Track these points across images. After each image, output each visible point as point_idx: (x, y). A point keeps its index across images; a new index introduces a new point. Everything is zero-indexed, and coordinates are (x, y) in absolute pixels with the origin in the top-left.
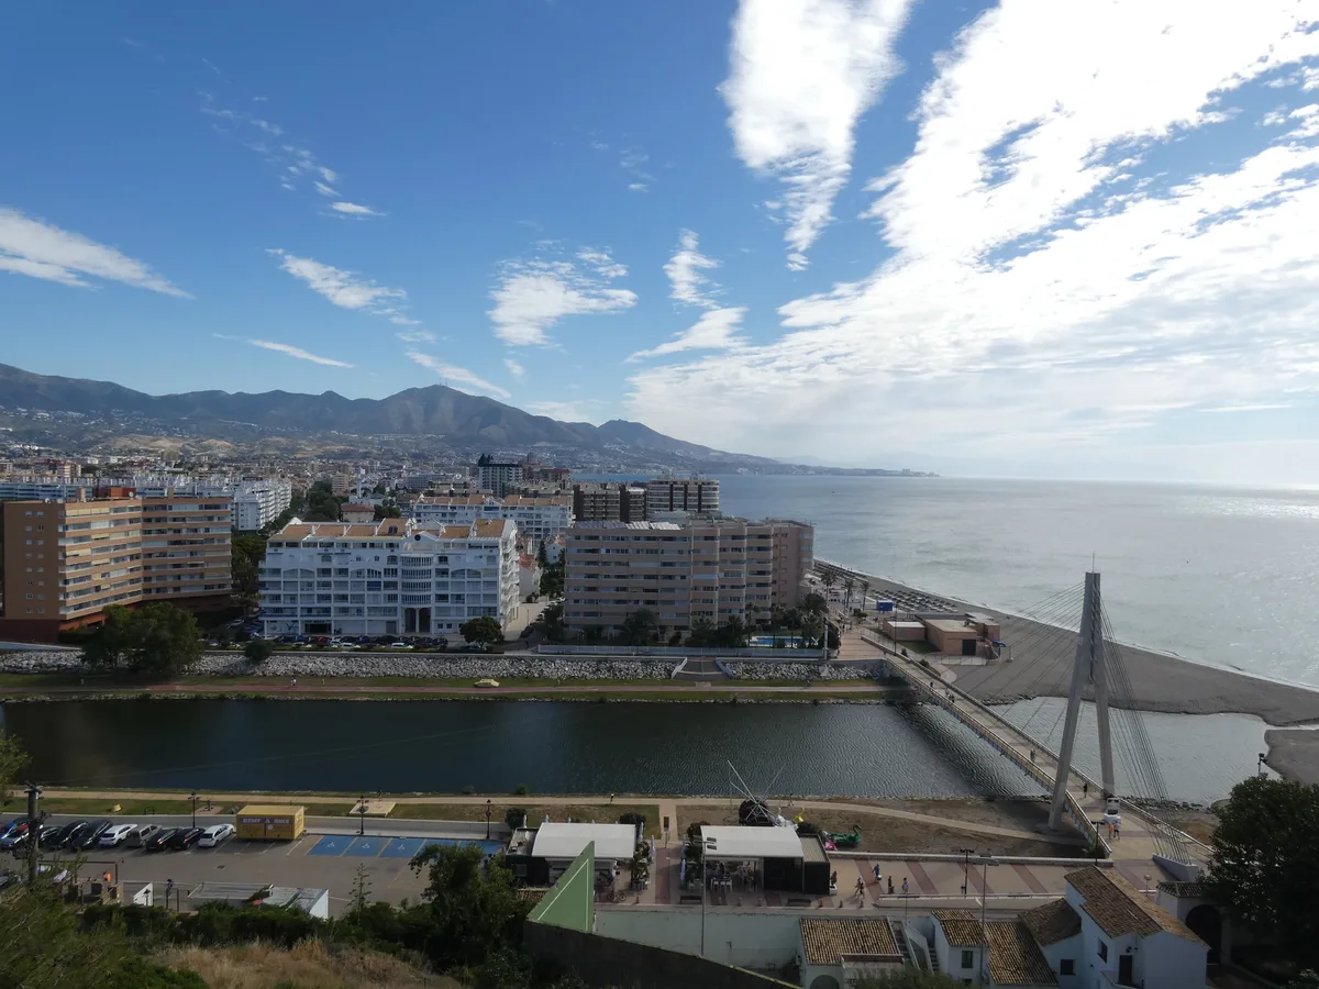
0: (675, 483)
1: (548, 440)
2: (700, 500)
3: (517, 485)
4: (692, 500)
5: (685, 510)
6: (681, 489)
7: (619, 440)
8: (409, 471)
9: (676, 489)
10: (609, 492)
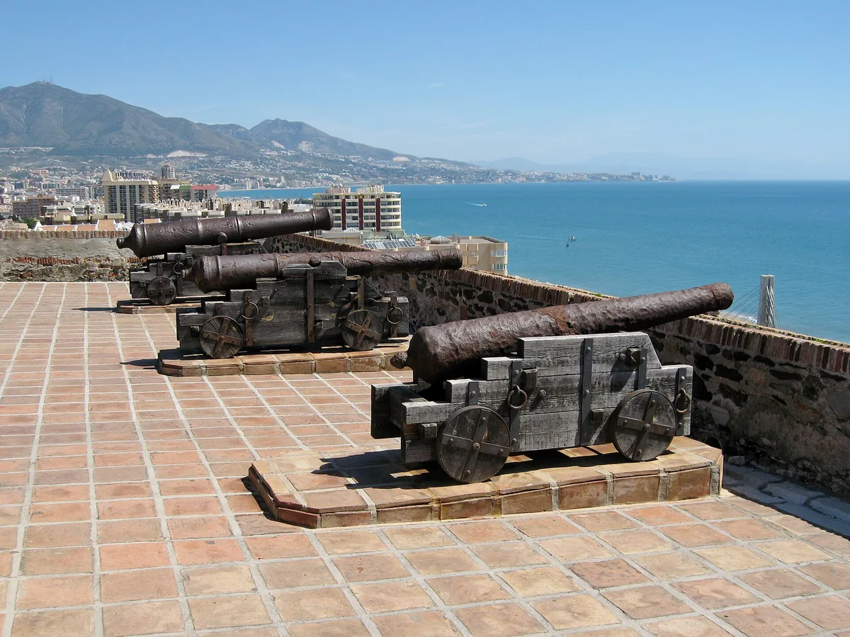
0: (348, 197)
1: (185, 148)
2: (378, 217)
3: (153, 207)
4: (370, 218)
5: (361, 228)
6: (354, 204)
7: (277, 144)
8: (13, 194)
9: (350, 204)
10: (268, 211)
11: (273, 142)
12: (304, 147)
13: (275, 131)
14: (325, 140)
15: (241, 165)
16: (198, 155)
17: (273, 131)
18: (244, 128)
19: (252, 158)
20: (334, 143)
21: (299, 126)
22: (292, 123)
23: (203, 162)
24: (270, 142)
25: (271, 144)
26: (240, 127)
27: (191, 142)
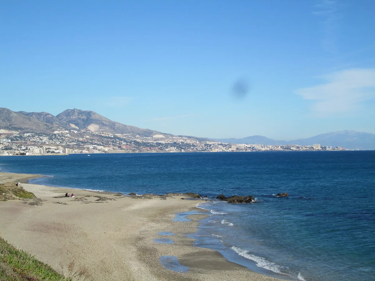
1: (5, 128)
7: (73, 126)
11: (71, 124)
12: (93, 128)
13: (74, 117)
14: (107, 123)
15: (41, 139)
16: (14, 132)
17: (71, 117)
18: (51, 115)
19: (49, 134)
20: (112, 126)
21: (89, 114)
22: (85, 112)
23: (16, 137)
24: (68, 124)
25: (69, 125)
26: (48, 114)
27: (10, 124)
